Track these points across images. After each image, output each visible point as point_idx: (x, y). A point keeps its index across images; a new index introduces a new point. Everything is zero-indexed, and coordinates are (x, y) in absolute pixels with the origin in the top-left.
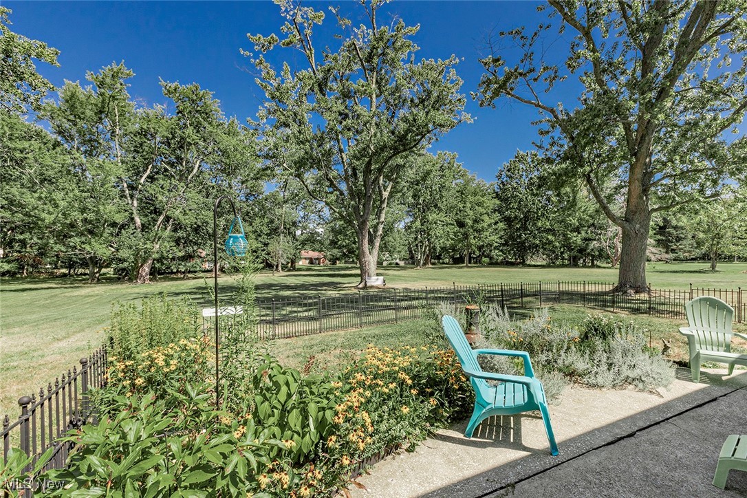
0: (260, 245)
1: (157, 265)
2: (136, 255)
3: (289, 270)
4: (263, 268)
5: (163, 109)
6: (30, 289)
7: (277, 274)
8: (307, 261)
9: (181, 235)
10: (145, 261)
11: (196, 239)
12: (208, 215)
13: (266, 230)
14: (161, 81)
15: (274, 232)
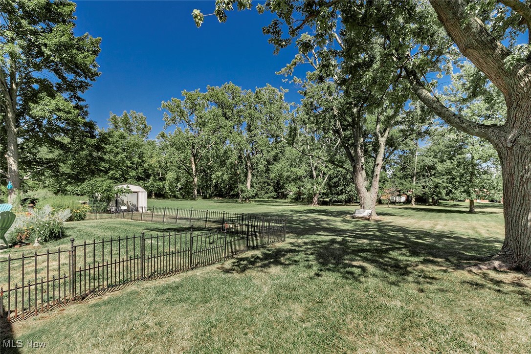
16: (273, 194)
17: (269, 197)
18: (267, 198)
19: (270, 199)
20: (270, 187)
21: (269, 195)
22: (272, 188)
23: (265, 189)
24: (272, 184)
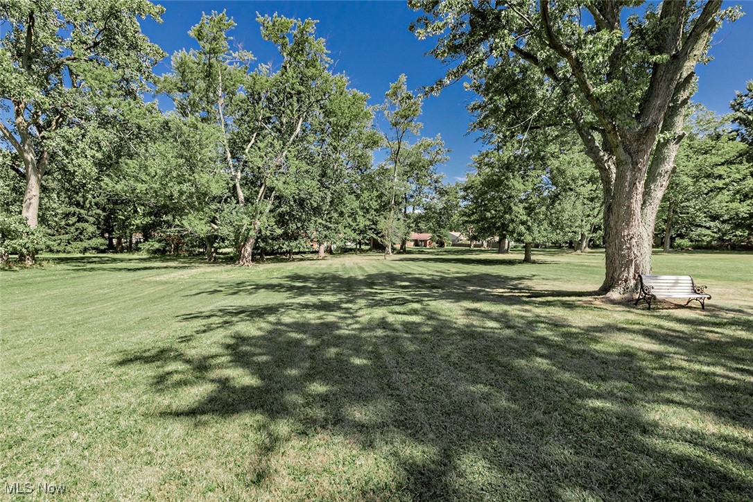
0: (368, 223)
1: (262, 245)
2: (237, 233)
3: (399, 253)
4: (370, 250)
5: (268, 69)
6: (145, 268)
7: (388, 258)
8: (412, 243)
9: (285, 210)
10: (246, 239)
11: (300, 214)
12: (311, 184)
13: (375, 205)
14: (258, 17)
15: (384, 207)
16: (98, 241)
17: (85, 250)
18: (80, 252)
19: (87, 255)
20: (85, 225)
21: (86, 244)
22: (91, 229)
23: (73, 229)
24: (92, 219)
